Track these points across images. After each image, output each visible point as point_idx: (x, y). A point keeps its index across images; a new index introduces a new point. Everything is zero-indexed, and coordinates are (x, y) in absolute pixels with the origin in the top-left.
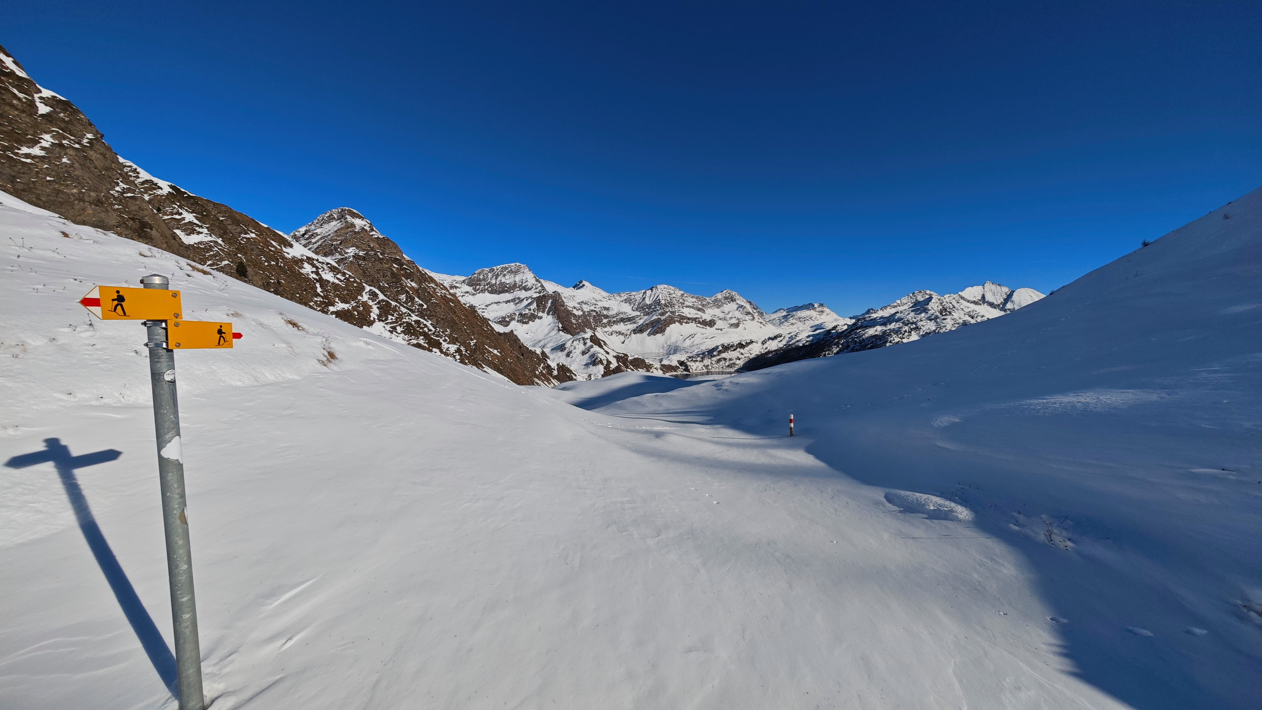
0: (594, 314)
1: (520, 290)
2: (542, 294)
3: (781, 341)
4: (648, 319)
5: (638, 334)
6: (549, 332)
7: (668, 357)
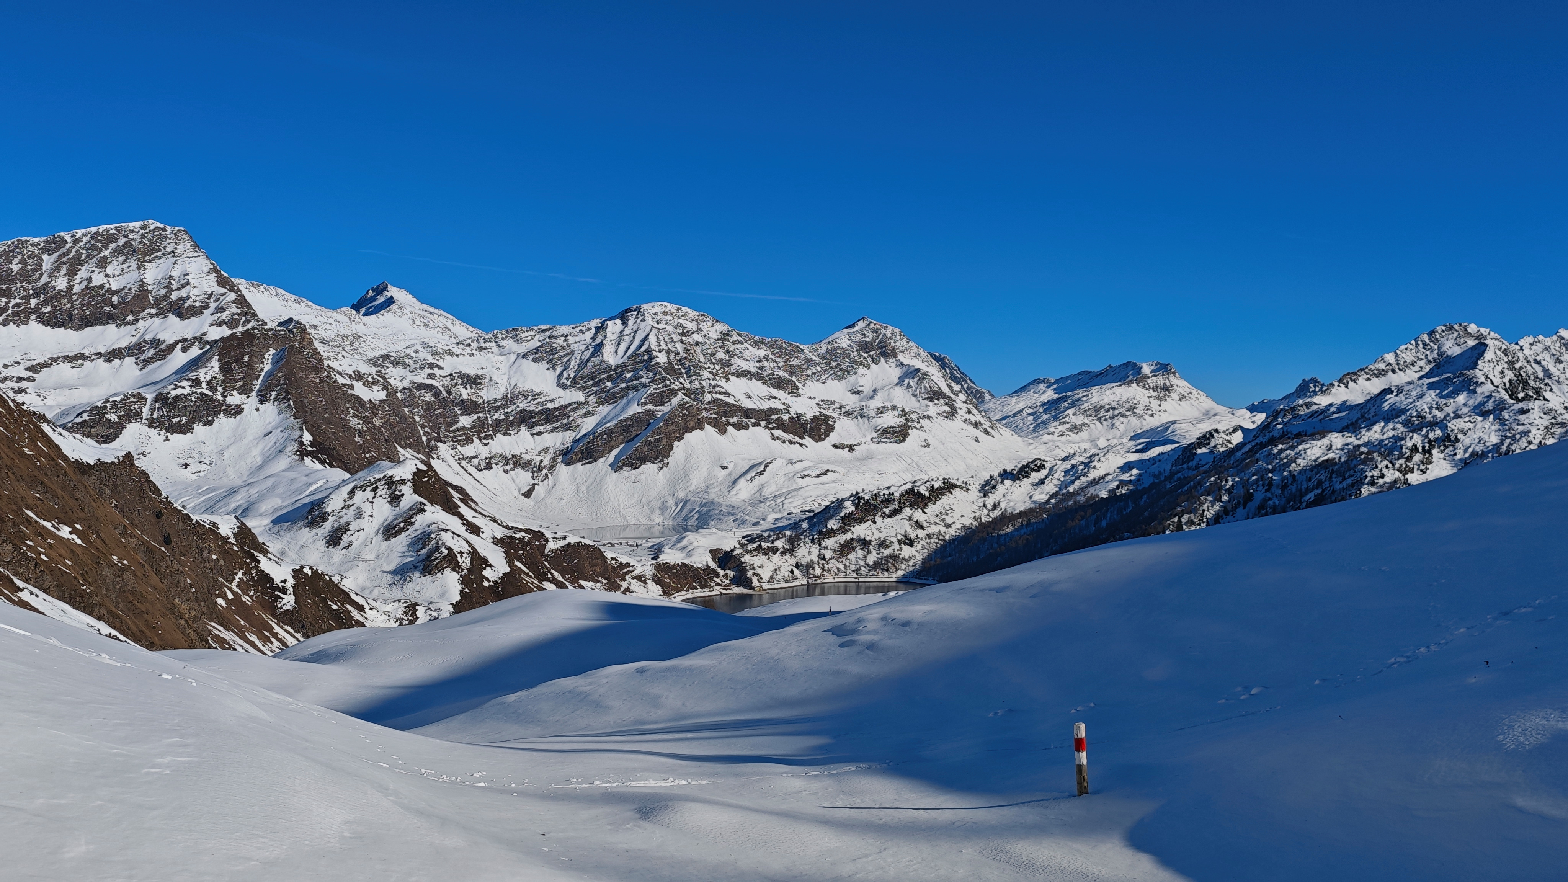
0: (427, 399)
1: (162, 313)
2: (240, 329)
3: (1042, 482)
4: (612, 415)
5: (579, 464)
6: (267, 460)
7: (680, 540)
